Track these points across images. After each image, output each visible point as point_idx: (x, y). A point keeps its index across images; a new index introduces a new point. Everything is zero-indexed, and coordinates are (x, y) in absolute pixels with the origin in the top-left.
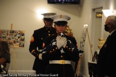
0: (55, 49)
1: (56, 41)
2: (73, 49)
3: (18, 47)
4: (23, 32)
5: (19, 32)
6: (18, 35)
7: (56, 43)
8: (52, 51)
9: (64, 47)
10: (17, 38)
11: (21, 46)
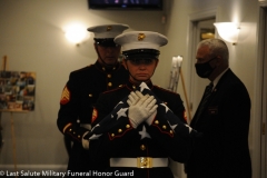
0: (124, 128)
1: (127, 106)
2: (174, 127)
3: (20, 110)
4: (33, 75)
5: (22, 76)
6: (20, 83)
7: (127, 113)
8: (116, 133)
9: (150, 122)
10: (18, 89)
11: (28, 109)
